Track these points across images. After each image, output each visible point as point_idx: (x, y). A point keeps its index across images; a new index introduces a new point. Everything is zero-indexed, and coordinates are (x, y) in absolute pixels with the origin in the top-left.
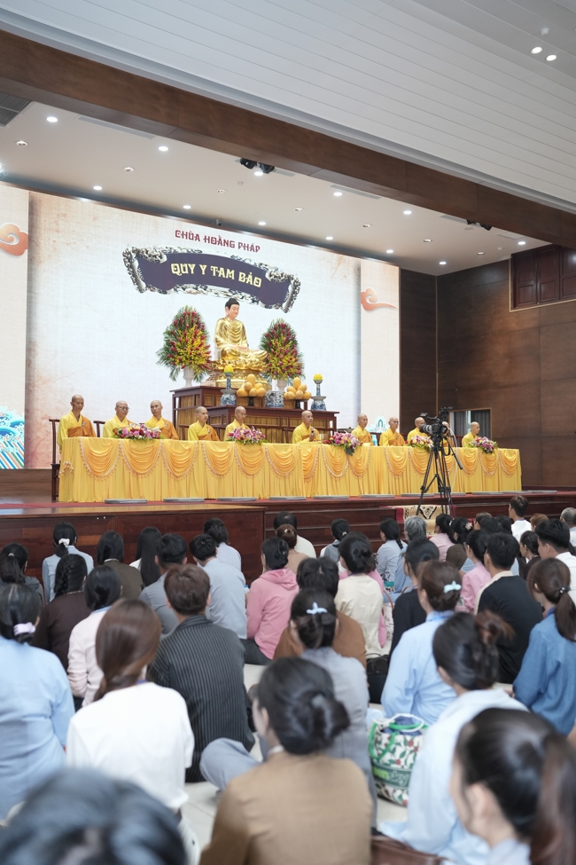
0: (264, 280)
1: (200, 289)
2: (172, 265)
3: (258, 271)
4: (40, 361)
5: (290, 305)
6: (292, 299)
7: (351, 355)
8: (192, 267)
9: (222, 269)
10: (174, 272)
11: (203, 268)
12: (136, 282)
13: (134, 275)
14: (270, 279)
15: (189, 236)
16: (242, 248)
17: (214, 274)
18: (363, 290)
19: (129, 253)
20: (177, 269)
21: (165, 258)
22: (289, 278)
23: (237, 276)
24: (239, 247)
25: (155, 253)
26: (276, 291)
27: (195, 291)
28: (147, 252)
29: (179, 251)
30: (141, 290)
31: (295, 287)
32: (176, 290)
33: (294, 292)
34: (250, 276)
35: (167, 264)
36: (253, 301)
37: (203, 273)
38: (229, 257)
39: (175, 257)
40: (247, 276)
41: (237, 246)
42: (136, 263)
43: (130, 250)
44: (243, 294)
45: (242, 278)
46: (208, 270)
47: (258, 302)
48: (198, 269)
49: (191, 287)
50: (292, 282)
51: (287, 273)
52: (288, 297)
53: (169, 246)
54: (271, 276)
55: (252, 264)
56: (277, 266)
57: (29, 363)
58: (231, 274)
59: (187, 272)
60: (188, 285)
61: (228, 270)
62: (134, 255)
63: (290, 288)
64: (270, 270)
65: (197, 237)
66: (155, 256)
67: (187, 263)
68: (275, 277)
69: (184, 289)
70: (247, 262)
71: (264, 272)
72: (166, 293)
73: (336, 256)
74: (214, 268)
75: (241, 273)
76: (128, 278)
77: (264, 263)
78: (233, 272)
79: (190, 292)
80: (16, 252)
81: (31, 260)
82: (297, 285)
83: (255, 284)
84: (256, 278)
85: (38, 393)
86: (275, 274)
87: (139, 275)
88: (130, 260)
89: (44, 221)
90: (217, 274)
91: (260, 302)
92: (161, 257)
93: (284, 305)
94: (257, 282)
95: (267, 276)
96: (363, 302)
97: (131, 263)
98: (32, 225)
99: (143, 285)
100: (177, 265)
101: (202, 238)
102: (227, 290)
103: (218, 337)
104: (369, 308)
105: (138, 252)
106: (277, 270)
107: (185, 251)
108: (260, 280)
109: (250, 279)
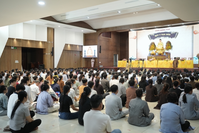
0: (171, 34)
4: (138, 51)
5: (176, 37)
6: (177, 36)
7: (191, 43)
8: (158, 35)
11: (160, 35)
12: (150, 39)
15: (158, 31)
18: (194, 30)
20: (156, 36)
22: (176, 33)
23: (166, 34)
24: (166, 30)
26: (173, 35)
32: (156, 39)
35: (154, 35)
38: (164, 32)
39: (155, 34)
42: (150, 36)
44: (167, 37)
45: (167, 34)
46: (161, 35)
48: (159, 35)
49: (158, 38)
51: (175, 32)
52: (176, 36)
55: (169, 32)
57: (137, 51)
58: (165, 34)
63: (176, 34)
66: (152, 35)
72: (154, 39)
73: (187, 26)
74: (162, 34)
76: (149, 38)
77: (171, 31)
80: (135, 39)
81: (137, 39)
82: (178, 33)
85: (138, 55)
86: (173, 32)
87: (150, 38)
89: (138, 34)
91: (170, 38)
94: (170, 35)
96: (194, 33)
98: (137, 35)
101: (160, 30)
102: (164, 37)
104: (195, 34)
105: (150, 35)
107: (157, 33)
109: (168, 34)
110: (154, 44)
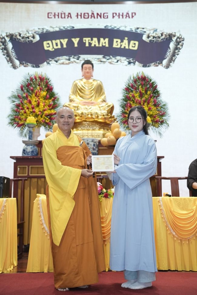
0: (142, 43)
1: (72, 59)
2: (45, 43)
3: (134, 36)
5: (171, 60)
6: (174, 55)
8: (65, 42)
9: (95, 39)
10: (46, 48)
11: (76, 41)
12: (11, 61)
13: (8, 55)
14: (147, 40)
15: (61, 15)
16: (116, 17)
17: (87, 45)
19: (4, 38)
20: (48, 46)
21: (38, 38)
22: (170, 37)
23: (111, 43)
24: (113, 17)
25: (28, 35)
26: (155, 51)
27: (67, 62)
28: (20, 35)
29: (51, 30)
30: (14, 67)
31: (178, 43)
32: (48, 63)
33: (176, 48)
34: (126, 41)
35: (40, 43)
36: (130, 63)
37: (76, 45)
38: (103, 27)
39: (46, 36)
40: (122, 41)
41: (110, 16)
42: (10, 46)
43: (4, 35)
44: (118, 58)
45: (117, 43)
46: (81, 43)
47: (134, 63)
48: (70, 43)
49: (63, 59)
50: (174, 39)
51: (168, 31)
52: (169, 54)
53: (41, 27)
54: (148, 37)
55: (128, 29)
56: (155, 27)
58: (104, 42)
59: (59, 47)
60: (61, 58)
61: (102, 40)
62: (7, 39)
63: (172, 45)
64: (148, 32)
65: (70, 15)
66: (28, 37)
67: (59, 39)
68: (154, 37)
69: (57, 62)
70: (121, 29)
71: (141, 35)
72: (39, 67)
74: (87, 40)
75: (115, 40)
77: (141, 26)
78: (107, 40)
79: (63, 63)
82: (180, 42)
83: (131, 48)
84: (132, 42)
86: (154, 35)
87: (13, 55)
88: (4, 43)
90: (90, 44)
91: (137, 63)
92: (34, 37)
93: (165, 62)
94: (134, 45)
95: (145, 38)
97: (5, 46)
99: (17, 62)
100: (50, 42)
101: (74, 15)
102: (101, 57)
103: (73, 97)
105: (12, 37)
106: (156, 30)
107: (58, 29)
108: (137, 43)
109: (125, 44)
110: (50, 89)
